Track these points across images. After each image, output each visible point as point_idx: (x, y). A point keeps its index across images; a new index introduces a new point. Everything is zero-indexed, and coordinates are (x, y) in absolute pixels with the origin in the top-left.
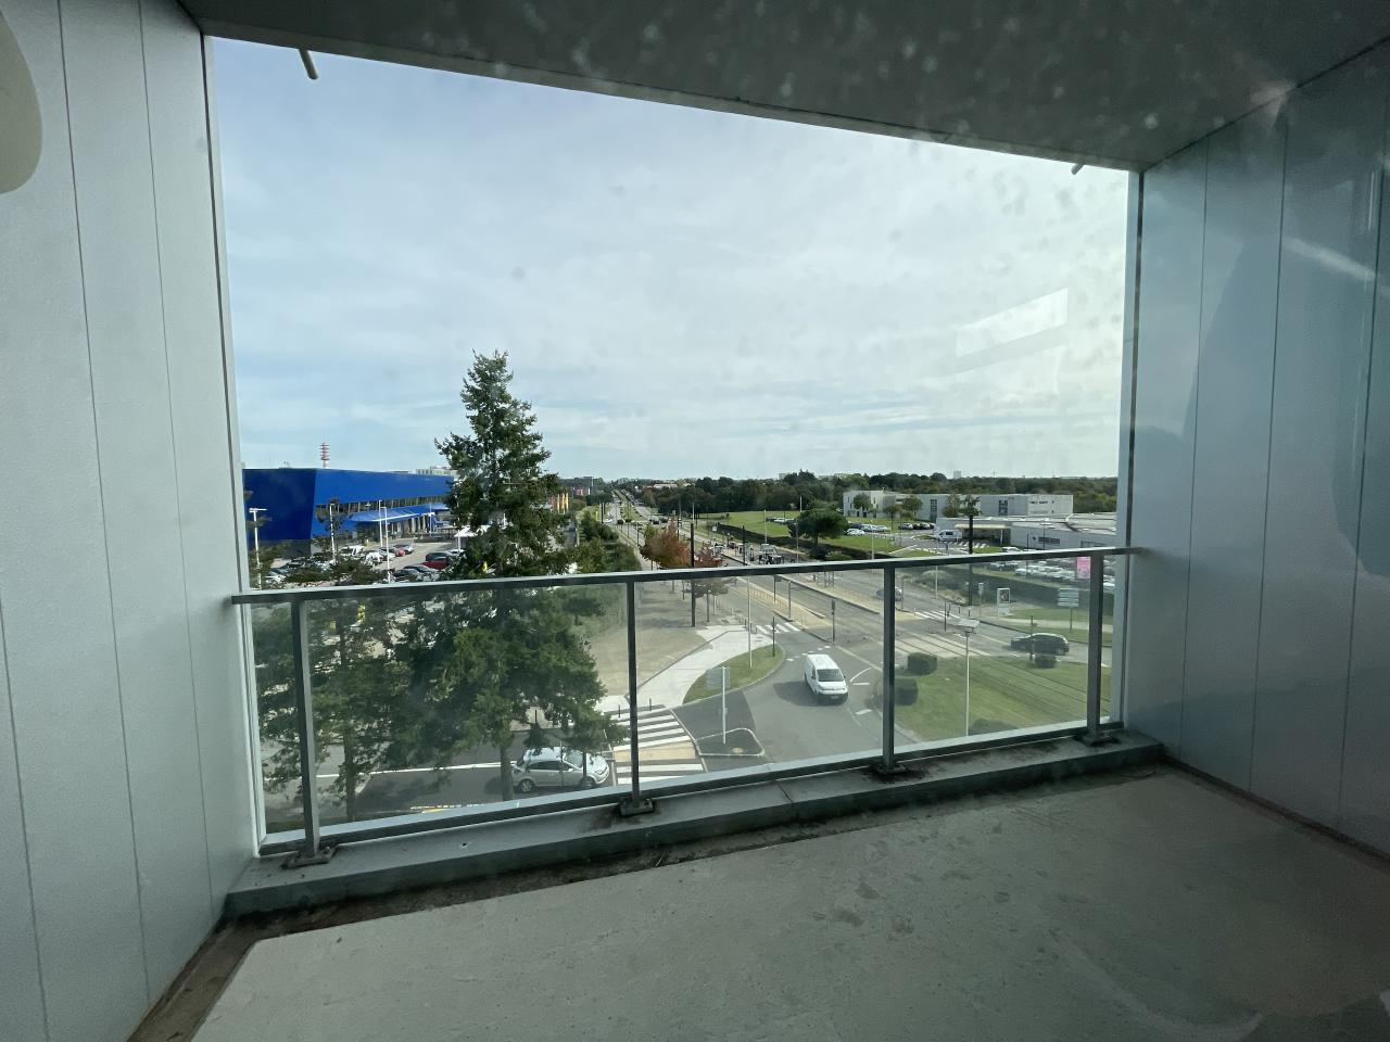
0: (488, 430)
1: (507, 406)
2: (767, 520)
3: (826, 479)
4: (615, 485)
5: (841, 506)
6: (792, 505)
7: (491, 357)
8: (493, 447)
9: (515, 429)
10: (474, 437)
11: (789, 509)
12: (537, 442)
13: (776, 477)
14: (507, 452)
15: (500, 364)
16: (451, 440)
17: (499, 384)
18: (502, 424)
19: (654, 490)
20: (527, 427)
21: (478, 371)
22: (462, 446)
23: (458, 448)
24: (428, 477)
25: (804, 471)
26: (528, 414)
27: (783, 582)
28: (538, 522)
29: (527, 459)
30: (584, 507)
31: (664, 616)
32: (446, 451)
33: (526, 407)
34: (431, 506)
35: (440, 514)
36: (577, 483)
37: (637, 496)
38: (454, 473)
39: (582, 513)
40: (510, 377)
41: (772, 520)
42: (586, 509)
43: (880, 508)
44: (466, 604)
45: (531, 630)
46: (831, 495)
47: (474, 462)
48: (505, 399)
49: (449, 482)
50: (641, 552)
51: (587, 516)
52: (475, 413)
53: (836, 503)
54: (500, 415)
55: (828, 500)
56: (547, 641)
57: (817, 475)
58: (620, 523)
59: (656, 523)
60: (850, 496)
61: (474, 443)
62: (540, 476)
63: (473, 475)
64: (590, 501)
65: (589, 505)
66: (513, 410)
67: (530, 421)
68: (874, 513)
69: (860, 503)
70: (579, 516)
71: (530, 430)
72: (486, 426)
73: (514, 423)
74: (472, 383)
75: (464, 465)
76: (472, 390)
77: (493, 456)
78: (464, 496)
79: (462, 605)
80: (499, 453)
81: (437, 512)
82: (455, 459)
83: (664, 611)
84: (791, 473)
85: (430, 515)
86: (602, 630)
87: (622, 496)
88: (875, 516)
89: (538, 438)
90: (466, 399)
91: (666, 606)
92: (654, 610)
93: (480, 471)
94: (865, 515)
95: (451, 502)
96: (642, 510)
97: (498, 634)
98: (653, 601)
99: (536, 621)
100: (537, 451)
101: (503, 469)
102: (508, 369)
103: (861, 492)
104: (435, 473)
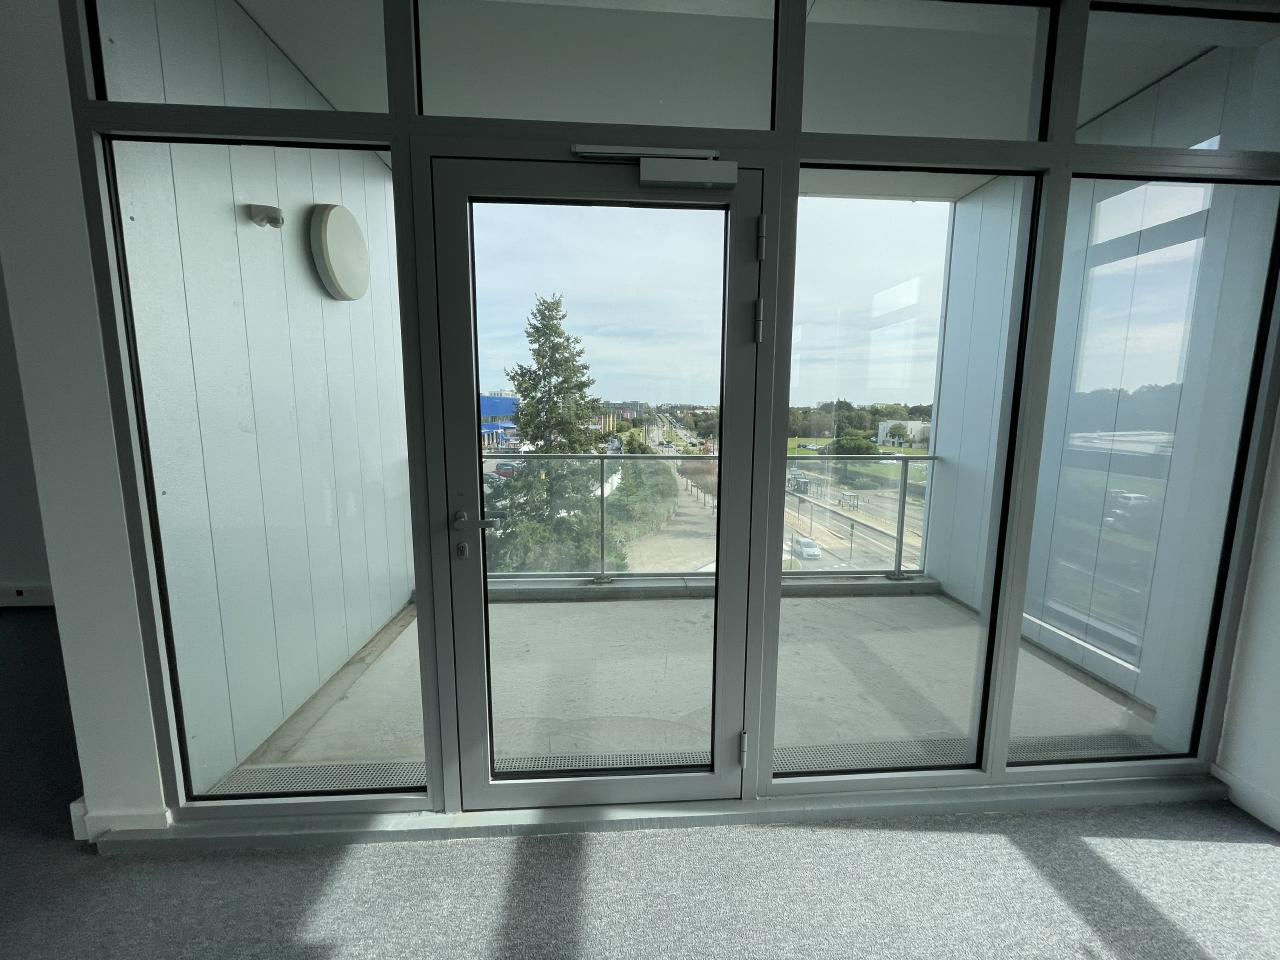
0: (545, 361)
1: (561, 340)
2: (799, 446)
3: (863, 409)
4: (659, 409)
5: (876, 435)
6: (827, 433)
7: (549, 300)
8: (550, 375)
9: (567, 360)
10: (535, 367)
11: (824, 436)
12: (585, 371)
13: (814, 405)
14: (561, 379)
15: (556, 305)
16: (517, 368)
17: (555, 322)
18: (557, 355)
19: (695, 415)
20: (577, 358)
21: (539, 311)
22: (526, 374)
23: (523, 375)
24: (499, 398)
25: (842, 400)
26: (578, 347)
27: (807, 504)
28: (583, 438)
29: (576, 386)
30: (629, 428)
31: (694, 528)
32: (513, 378)
33: (577, 341)
34: (500, 423)
35: (508, 431)
36: (624, 407)
37: (679, 420)
38: (519, 396)
39: (628, 434)
40: (564, 316)
41: (805, 447)
42: (632, 430)
43: (917, 438)
44: (526, 502)
45: (576, 527)
46: (868, 425)
47: (535, 388)
48: (560, 335)
49: (515, 403)
50: (678, 471)
51: (632, 435)
52: (536, 346)
53: (870, 432)
54: (556, 348)
55: (864, 429)
56: (588, 536)
57: (855, 405)
58: (661, 444)
59: (694, 445)
60: (885, 426)
61: (535, 372)
62: (587, 399)
63: (533, 398)
64: (636, 423)
65: (635, 426)
66: (566, 344)
67: (580, 353)
68: (911, 443)
69: (897, 433)
70: (625, 436)
71: (580, 361)
72: (544, 357)
73: (566, 355)
74: (534, 322)
75: (526, 389)
76: (534, 327)
77: (550, 383)
78: (526, 415)
79: (523, 504)
80: (554, 380)
81: (505, 429)
82: (520, 385)
83: (694, 523)
84: (829, 401)
85: (499, 431)
86: (639, 536)
87: (665, 420)
88: (911, 446)
89: (586, 367)
90: (529, 335)
91: (696, 519)
92: (686, 522)
93: (539, 395)
94: (900, 444)
95: (515, 420)
96: (682, 433)
97: (550, 527)
98: (685, 515)
99: (581, 521)
100: (584, 379)
101: (558, 393)
102: (563, 310)
103: (898, 422)
104: (503, 396)
